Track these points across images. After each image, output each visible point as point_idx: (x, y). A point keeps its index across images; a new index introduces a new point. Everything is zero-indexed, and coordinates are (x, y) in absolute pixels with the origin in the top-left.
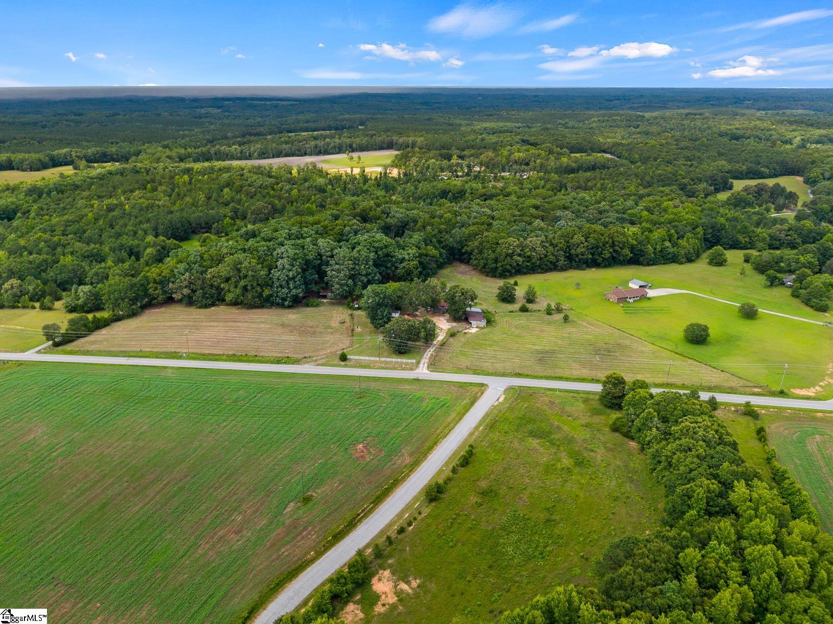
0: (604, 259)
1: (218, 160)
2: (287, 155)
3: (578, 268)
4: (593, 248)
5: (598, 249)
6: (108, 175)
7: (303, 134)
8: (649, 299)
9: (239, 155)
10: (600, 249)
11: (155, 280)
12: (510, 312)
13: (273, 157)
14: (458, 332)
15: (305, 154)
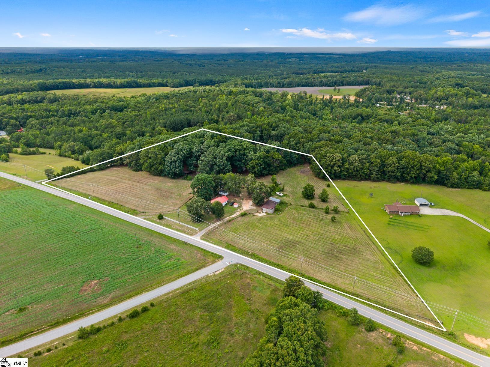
0: (412, 178)
1: (266, 87)
2: (303, 86)
3: (389, 181)
4: (403, 168)
5: (407, 169)
6: (189, 92)
7: (321, 74)
8: (420, 216)
9: (277, 85)
10: (409, 170)
11: (118, 152)
12: (301, 206)
13: (295, 87)
14: (250, 214)
15: (314, 86)
